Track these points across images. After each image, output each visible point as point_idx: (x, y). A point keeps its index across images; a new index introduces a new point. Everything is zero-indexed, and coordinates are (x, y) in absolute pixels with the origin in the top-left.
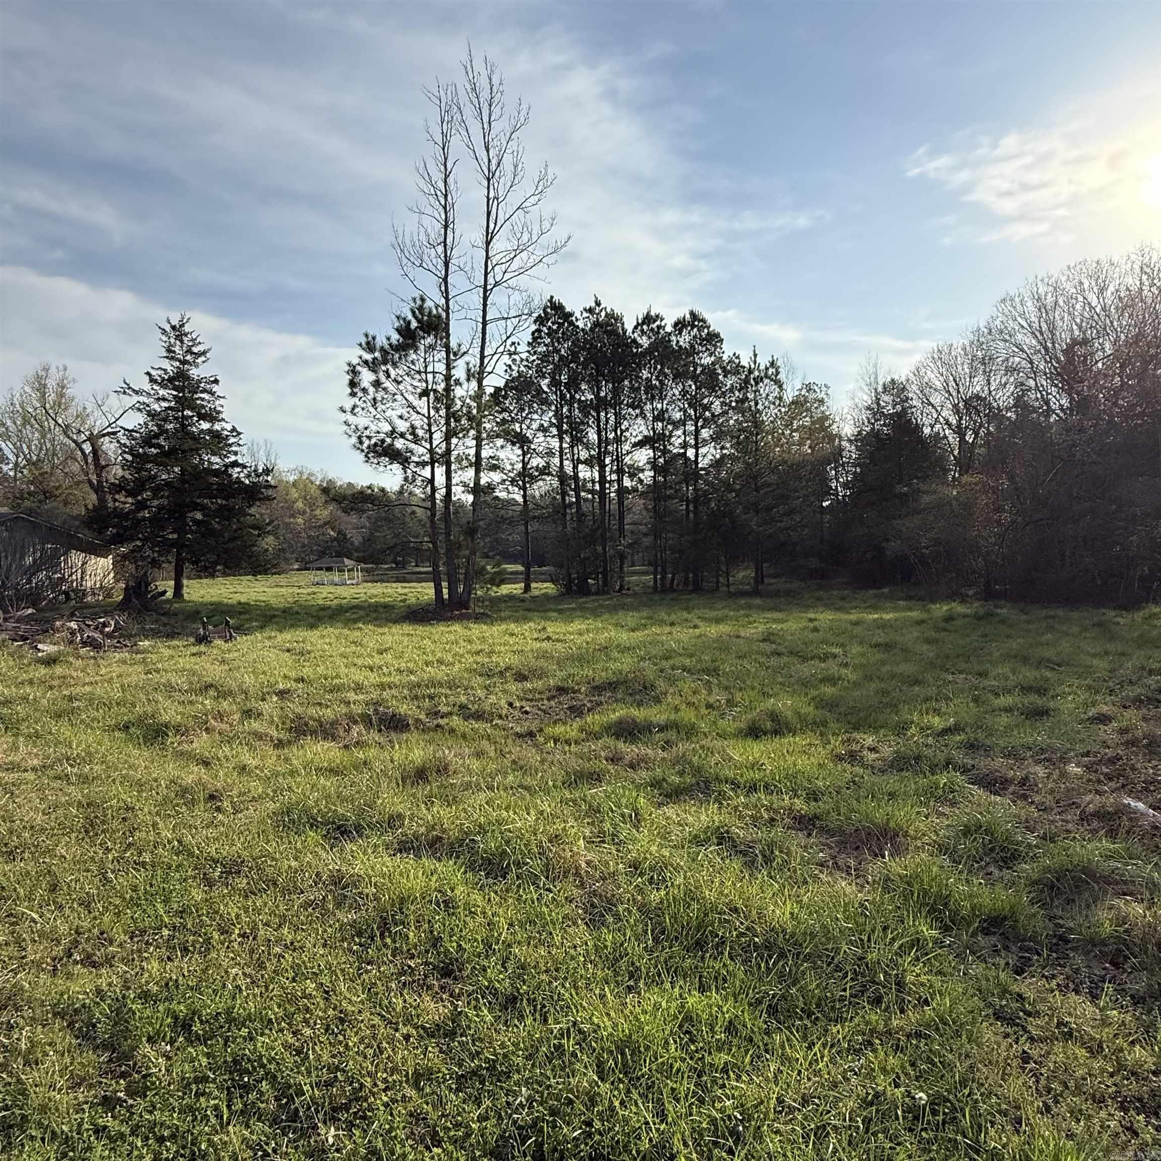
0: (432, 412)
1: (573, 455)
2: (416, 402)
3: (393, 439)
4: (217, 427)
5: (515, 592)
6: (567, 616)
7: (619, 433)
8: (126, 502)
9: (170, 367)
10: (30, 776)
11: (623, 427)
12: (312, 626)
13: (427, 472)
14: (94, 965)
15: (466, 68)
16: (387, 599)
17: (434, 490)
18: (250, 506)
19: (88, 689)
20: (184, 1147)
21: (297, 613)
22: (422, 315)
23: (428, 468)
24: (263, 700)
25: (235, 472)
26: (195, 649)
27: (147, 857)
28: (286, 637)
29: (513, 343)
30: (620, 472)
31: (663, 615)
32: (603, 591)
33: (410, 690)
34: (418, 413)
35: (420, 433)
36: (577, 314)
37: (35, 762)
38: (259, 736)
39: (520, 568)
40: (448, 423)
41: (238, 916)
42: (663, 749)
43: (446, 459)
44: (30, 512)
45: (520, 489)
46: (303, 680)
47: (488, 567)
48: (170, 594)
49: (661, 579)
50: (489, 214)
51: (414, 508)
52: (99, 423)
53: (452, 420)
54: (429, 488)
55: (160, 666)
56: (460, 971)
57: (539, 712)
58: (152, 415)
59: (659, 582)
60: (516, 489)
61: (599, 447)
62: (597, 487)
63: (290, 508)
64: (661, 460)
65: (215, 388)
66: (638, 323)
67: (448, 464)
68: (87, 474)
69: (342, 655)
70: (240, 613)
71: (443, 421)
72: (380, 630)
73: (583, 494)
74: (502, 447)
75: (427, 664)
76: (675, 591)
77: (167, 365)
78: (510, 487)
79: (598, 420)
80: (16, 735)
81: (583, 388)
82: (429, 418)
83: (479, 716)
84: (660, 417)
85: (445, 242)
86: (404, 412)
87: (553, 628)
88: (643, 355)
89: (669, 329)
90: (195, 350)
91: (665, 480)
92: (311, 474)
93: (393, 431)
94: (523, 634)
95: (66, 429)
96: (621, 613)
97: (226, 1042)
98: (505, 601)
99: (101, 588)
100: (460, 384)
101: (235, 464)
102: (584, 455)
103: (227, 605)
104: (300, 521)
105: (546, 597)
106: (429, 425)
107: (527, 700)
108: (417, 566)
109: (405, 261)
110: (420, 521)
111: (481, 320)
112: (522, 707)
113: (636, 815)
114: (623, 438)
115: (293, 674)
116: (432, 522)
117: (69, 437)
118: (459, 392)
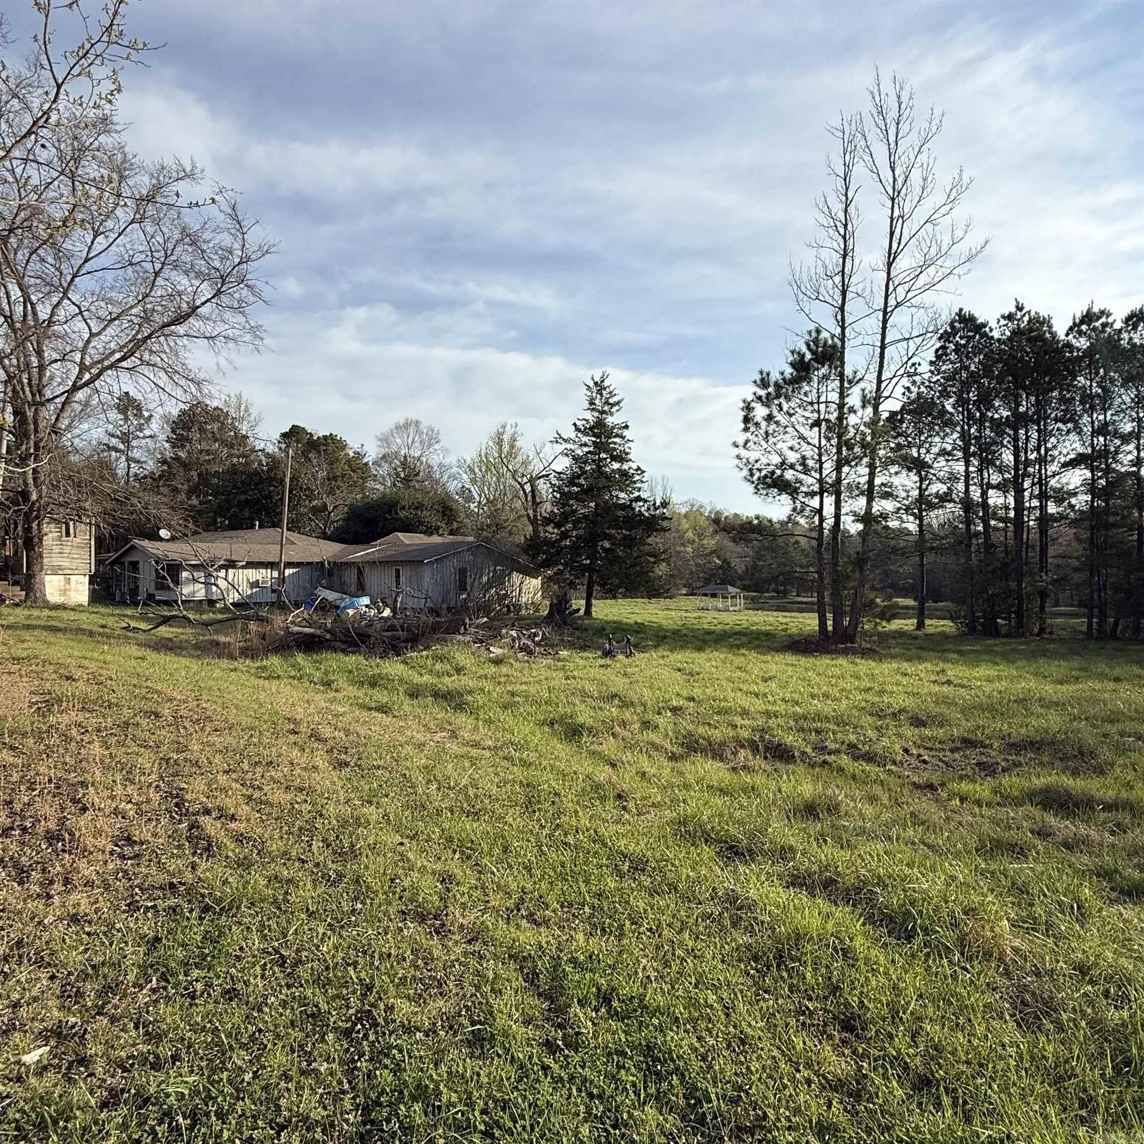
0: (823, 442)
1: (982, 479)
2: (806, 433)
3: (783, 470)
4: (625, 466)
5: (906, 628)
6: (972, 659)
7: (1043, 452)
8: (552, 532)
9: (590, 416)
10: (487, 754)
11: (1049, 445)
12: (700, 649)
13: (815, 502)
14: (535, 922)
15: (872, 93)
16: (768, 628)
17: (822, 520)
18: (649, 536)
19: (524, 687)
20: (610, 1111)
21: (685, 635)
22: (817, 347)
23: (817, 498)
24: (659, 713)
25: (637, 506)
26: (601, 662)
27: (570, 839)
28: (680, 657)
29: (914, 364)
30: (1043, 496)
31: (1102, 667)
32: (1017, 632)
33: (796, 721)
34: (809, 444)
35: (810, 463)
36: (993, 324)
37: (490, 743)
38: (655, 747)
39: (911, 602)
40: (839, 452)
41: (645, 911)
42: (1113, 833)
43: (836, 489)
44: (487, 540)
45: (916, 518)
46: (693, 699)
47: (878, 600)
48: (582, 612)
49: (1098, 624)
50: (892, 234)
51: (798, 538)
52: (537, 467)
53: (844, 448)
54: (816, 519)
55: (576, 673)
56: (863, 1029)
57: (941, 764)
58: (576, 459)
59: (1095, 626)
60: (911, 518)
61: (1016, 469)
62: (1012, 514)
63: (681, 537)
64: (1103, 482)
65: (626, 433)
66: (1074, 323)
67: (838, 494)
68: (526, 510)
69: (729, 680)
70: (637, 632)
71: (834, 450)
72: (763, 658)
73: (993, 523)
74: (897, 473)
75: (813, 696)
76: (1119, 639)
77: (589, 416)
78: (904, 516)
79: (1016, 439)
80: (477, 719)
81: (997, 404)
82: (820, 448)
83: (869, 758)
84: (1102, 430)
85: (843, 271)
86: (795, 443)
87: (955, 671)
88: (1080, 359)
89: (1118, 325)
90: (611, 401)
91: (1107, 504)
92: (701, 506)
93: (783, 463)
94: (917, 675)
95: (514, 474)
96: (1042, 661)
97: (641, 1025)
98: (894, 637)
99: (532, 603)
100: (855, 412)
101: (638, 499)
102: (996, 478)
103: (626, 624)
104: (689, 549)
105: (945, 636)
106: (820, 455)
107: (927, 748)
108: (798, 595)
109: (801, 296)
110: (803, 550)
111: (879, 344)
112: (920, 755)
113: (1079, 908)
114: (1049, 458)
115: (685, 693)
116: (819, 552)
117: (516, 480)
118: (853, 419)
